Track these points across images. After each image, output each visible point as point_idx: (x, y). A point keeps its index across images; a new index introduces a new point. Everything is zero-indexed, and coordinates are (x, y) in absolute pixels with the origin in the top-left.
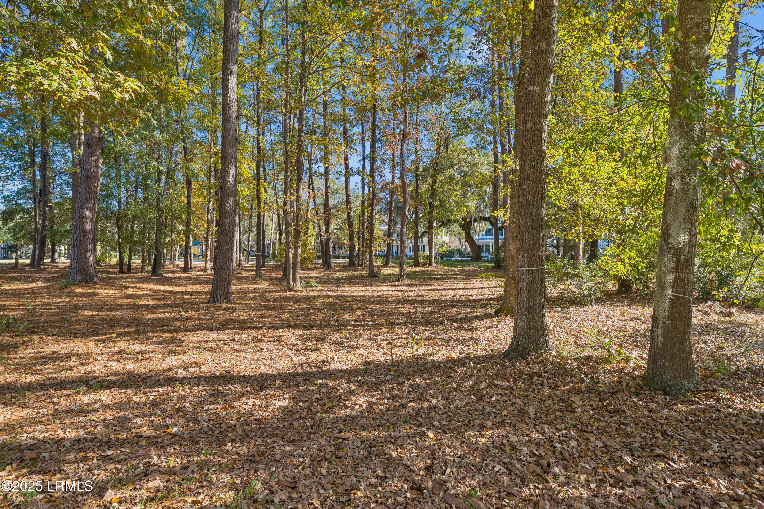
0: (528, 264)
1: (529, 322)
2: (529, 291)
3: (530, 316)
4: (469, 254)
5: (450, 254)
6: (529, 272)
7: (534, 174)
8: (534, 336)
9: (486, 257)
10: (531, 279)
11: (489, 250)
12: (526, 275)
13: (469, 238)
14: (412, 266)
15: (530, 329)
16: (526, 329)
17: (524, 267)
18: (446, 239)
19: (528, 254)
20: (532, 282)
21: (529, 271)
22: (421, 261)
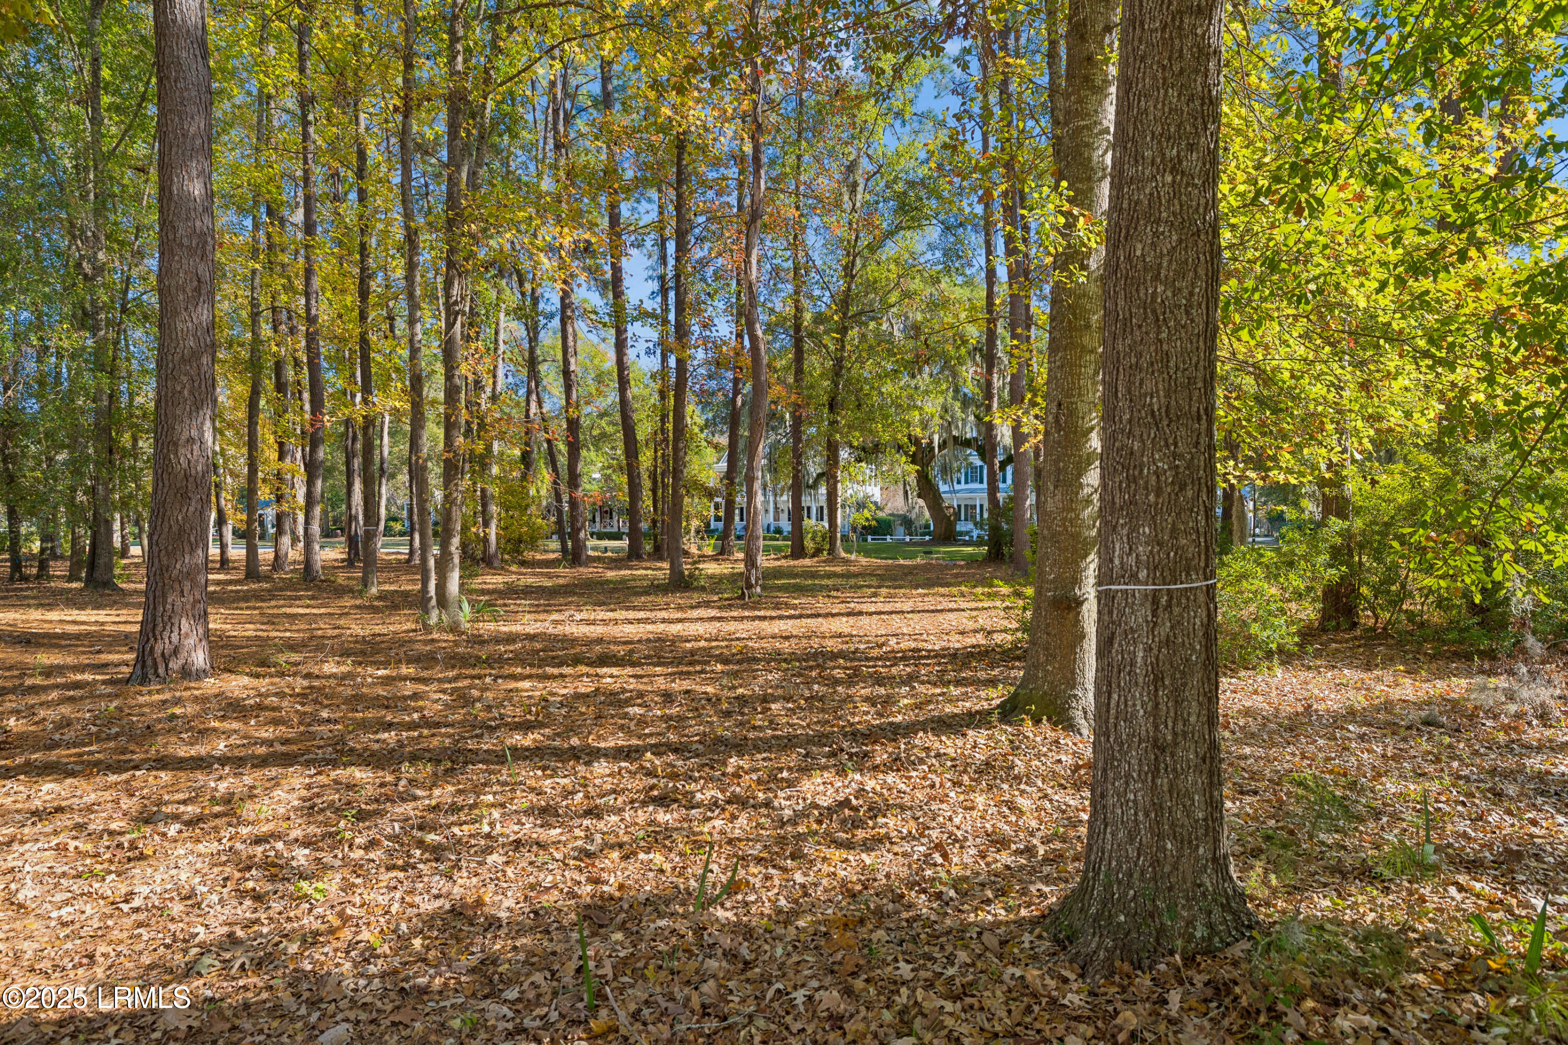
0: (1152, 567)
1: (1159, 808)
2: (1158, 680)
3: (1163, 782)
4: (927, 526)
5: (880, 528)
6: (1155, 602)
7: (1176, 194)
8: (1175, 867)
9: (967, 533)
10: (1164, 629)
11: (973, 517)
12: (1144, 612)
13: (927, 489)
14: (785, 557)
15: (1160, 836)
16: (1145, 836)
17: (1134, 578)
18: (874, 491)
19: (1154, 525)
20: (1168, 642)
21: (1155, 598)
22: (809, 544)
